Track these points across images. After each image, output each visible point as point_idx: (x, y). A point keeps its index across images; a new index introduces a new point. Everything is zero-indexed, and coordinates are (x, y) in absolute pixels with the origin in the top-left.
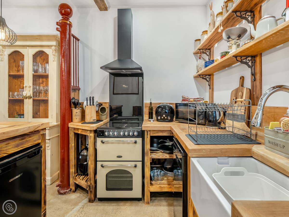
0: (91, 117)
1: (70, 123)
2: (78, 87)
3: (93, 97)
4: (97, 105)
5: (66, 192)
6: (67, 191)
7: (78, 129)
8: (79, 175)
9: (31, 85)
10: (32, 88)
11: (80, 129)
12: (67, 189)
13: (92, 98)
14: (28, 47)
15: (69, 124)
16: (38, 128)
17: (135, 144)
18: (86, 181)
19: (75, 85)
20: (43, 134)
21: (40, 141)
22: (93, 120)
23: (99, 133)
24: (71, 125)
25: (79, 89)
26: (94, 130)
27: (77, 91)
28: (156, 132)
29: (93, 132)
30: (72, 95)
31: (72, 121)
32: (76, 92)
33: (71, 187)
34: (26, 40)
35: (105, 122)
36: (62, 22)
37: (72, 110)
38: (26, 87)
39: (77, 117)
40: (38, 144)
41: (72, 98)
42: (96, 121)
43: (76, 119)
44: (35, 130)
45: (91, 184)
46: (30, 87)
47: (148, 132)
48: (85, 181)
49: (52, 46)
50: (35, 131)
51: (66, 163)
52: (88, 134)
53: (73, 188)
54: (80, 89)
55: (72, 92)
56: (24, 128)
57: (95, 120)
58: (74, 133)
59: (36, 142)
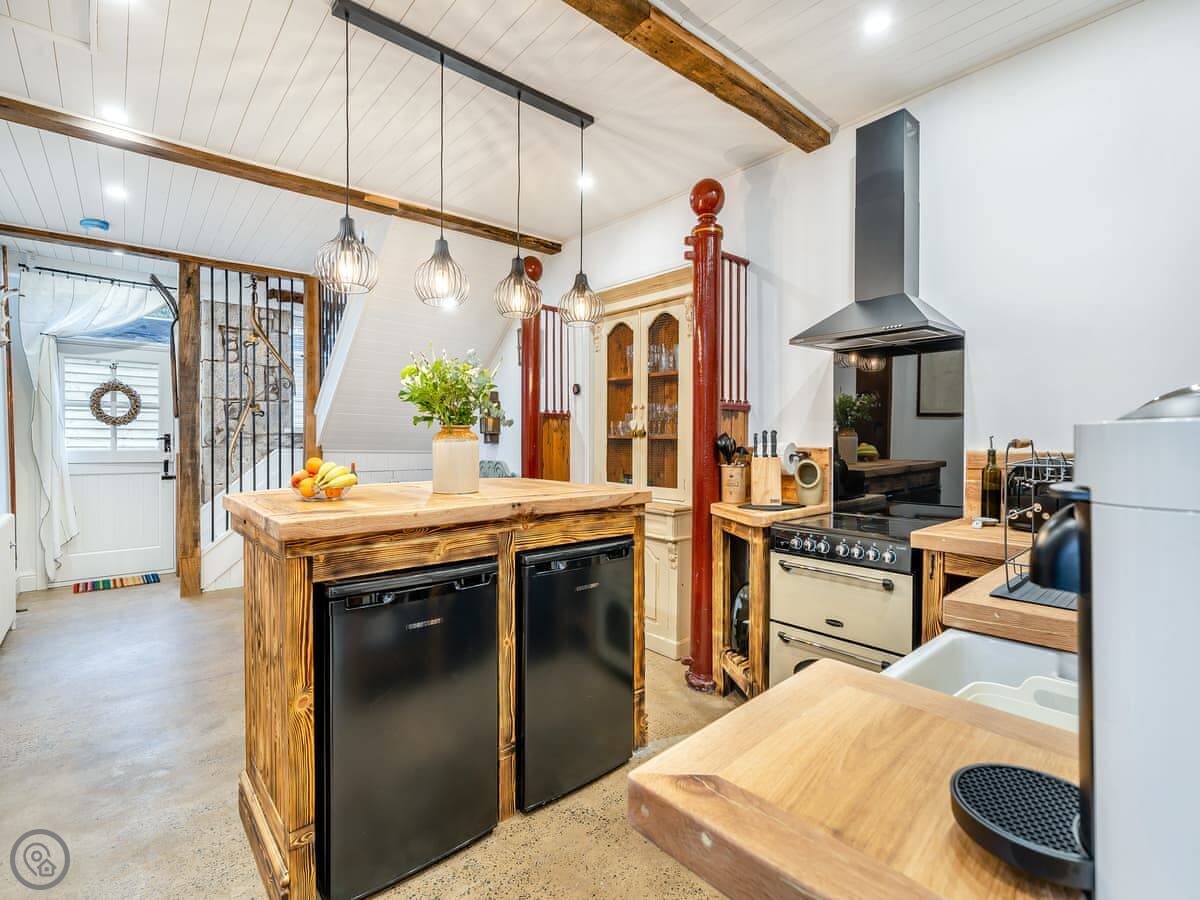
0: (766, 493)
1: (714, 502)
2: (746, 402)
3: (774, 433)
4: (791, 456)
5: (703, 686)
6: (707, 684)
7: (730, 522)
8: (734, 651)
9: (646, 405)
10: (646, 410)
11: (734, 522)
12: (706, 681)
13: (772, 436)
14: (639, 311)
15: (712, 505)
16: (627, 500)
17: (885, 594)
18: (745, 670)
19: (735, 398)
20: (639, 517)
21: (632, 531)
22: (772, 501)
23: (776, 539)
24: (716, 509)
25: (746, 409)
26: (764, 529)
27: (741, 414)
28: (969, 562)
29: (761, 534)
30: (724, 426)
31: (720, 500)
32: (736, 417)
33: (715, 678)
34: (636, 294)
35: (809, 511)
36: (697, 233)
37: (720, 467)
38: (636, 408)
39: (732, 489)
40: (629, 536)
41: (719, 434)
42: (780, 504)
43: (731, 493)
44: (624, 504)
45: (755, 681)
46: (643, 408)
47: (933, 557)
48: (743, 668)
49: (684, 297)
50: (623, 507)
51: (704, 609)
52: (748, 536)
53: (721, 684)
54: (749, 408)
55: (724, 419)
56: (601, 497)
57: (775, 501)
58: (724, 532)
59: (626, 531)
